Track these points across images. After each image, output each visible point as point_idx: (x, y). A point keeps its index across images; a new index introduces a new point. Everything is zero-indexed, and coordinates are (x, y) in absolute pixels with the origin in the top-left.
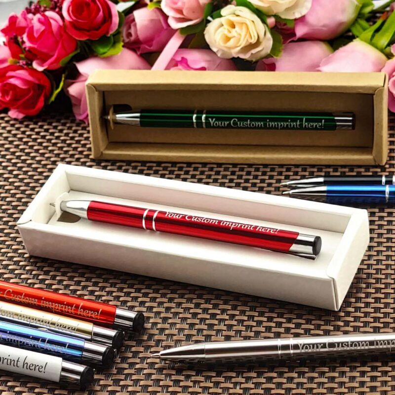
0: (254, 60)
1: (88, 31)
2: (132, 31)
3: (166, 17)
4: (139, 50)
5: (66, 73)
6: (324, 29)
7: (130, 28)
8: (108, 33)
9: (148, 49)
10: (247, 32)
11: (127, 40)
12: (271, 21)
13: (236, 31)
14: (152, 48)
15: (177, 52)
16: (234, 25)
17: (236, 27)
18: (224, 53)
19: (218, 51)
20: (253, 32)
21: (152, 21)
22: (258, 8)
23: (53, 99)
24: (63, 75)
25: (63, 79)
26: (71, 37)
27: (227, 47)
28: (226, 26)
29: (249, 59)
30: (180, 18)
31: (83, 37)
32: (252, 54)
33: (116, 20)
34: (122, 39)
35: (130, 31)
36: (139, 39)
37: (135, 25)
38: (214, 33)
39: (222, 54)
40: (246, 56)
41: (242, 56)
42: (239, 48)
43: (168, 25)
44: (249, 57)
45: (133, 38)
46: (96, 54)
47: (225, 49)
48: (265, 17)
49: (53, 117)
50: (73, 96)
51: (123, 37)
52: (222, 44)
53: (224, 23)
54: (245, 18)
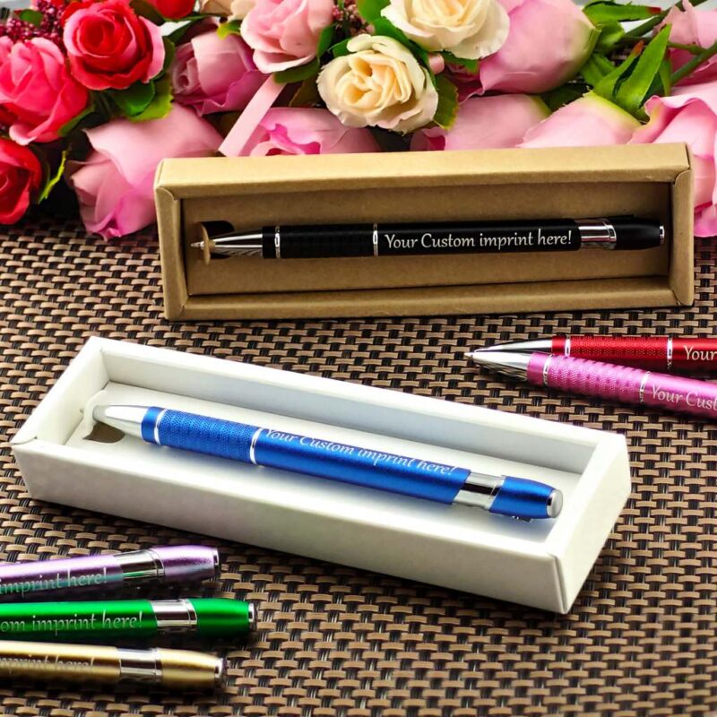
0: (405, 132)
1: (110, 73)
2: (189, 73)
3: (250, 52)
4: (200, 108)
5: (70, 149)
6: (533, 73)
7: (184, 68)
8: (145, 76)
9: (217, 107)
10: (393, 82)
11: (179, 91)
12: (436, 62)
13: (373, 81)
14: (223, 106)
15: (268, 114)
16: (371, 70)
17: (374, 72)
18: (351, 118)
19: (340, 114)
20: (403, 82)
21: (225, 57)
22: (414, 40)
23: (45, 194)
24: (64, 152)
25: (64, 159)
26: (79, 84)
27: (355, 108)
28: (355, 71)
29: (397, 130)
30: (274, 54)
31: (99, 85)
32: (401, 120)
33: (160, 54)
34: (171, 88)
35: (184, 74)
36: (200, 89)
37: (195, 63)
38: (335, 82)
39: (348, 120)
40: (391, 125)
41: (383, 125)
42: (379, 111)
43: (254, 66)
44: (396, 126)
45: (189, 88)
46: (123, 115)
47: (355, 112)
48: (426, 54)
49: (45, 227)
50: (82, 191)
51: (171, 84)
52: (348, 102)
53: (351, 65)
54: (388, 56)
